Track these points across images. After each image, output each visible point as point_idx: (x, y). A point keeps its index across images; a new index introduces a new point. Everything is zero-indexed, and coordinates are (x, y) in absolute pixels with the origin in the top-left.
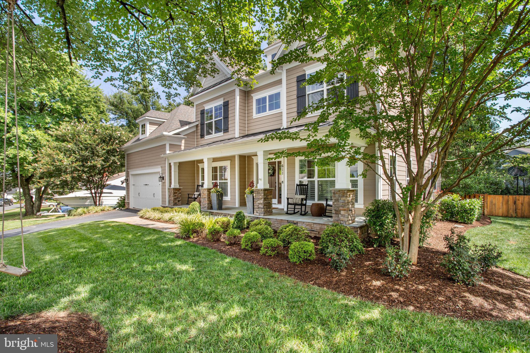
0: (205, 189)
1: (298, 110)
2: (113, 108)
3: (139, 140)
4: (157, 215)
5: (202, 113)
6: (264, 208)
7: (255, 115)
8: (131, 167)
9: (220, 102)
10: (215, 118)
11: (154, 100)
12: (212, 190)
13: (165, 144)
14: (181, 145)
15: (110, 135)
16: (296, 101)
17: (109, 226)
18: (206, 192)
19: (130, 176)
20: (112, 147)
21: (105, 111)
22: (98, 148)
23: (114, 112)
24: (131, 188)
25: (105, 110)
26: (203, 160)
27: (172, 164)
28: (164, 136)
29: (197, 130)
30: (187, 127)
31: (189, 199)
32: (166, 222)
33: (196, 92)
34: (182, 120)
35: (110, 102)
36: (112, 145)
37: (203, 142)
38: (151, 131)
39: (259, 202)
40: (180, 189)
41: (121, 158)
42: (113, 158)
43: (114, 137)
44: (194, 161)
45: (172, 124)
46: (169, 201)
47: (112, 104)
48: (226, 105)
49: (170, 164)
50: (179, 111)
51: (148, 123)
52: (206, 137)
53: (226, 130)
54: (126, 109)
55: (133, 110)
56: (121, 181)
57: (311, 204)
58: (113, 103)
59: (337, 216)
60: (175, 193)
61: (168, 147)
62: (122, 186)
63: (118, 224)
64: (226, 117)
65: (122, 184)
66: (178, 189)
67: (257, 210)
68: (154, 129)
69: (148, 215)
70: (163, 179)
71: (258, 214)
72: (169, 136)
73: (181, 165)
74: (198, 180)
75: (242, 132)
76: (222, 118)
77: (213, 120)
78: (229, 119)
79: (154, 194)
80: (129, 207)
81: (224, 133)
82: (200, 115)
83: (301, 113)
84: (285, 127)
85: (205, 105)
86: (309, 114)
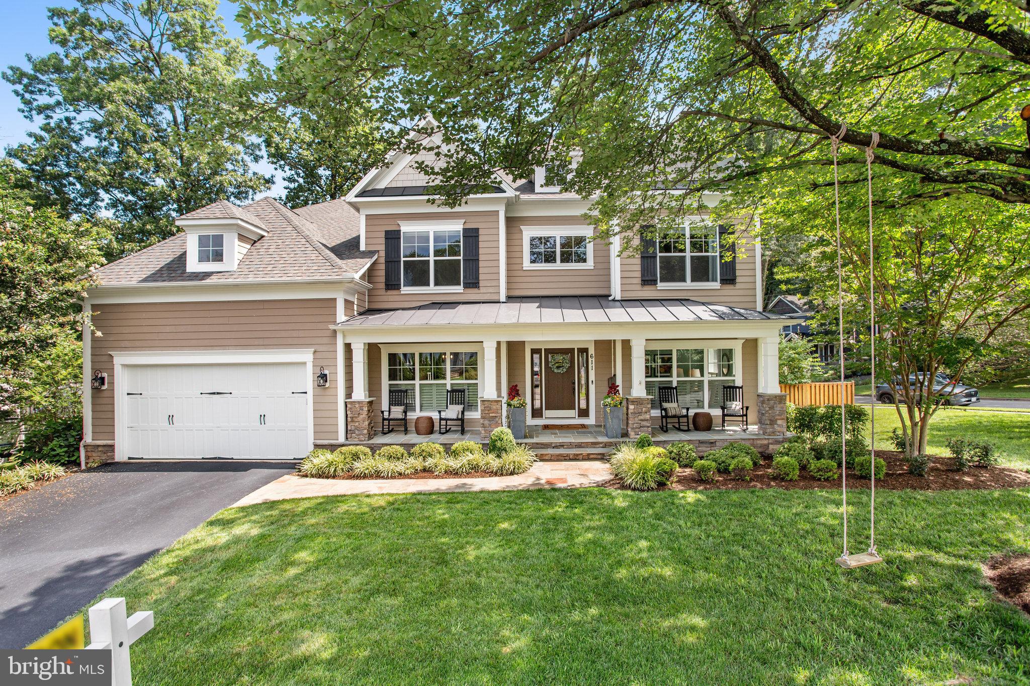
1: (642, 275)
5: (393, 236)
7: (528, 264)
9: (455, 226)
10: (436, 256)
13: (333, 300)
16: (638, 261)
19: (117, 370)
33: (370, 188)
37: (393, 297)
38: (240, 257)
46: (350, 432)
48: (472, 236)
51: (236, 235)
52: (406, 289)
61: (340, 306)
68: (245, 251)
70: (326, 381)
76: (461, 258)
77: (432, 259)
78: (481, 264)
79: (263, 417)
80: (114, 459)
81: (465, 287)
82: (383, 241)
83: (648, 280)
84: (618, 297)
85: (399, 222)
86: (661, 285)
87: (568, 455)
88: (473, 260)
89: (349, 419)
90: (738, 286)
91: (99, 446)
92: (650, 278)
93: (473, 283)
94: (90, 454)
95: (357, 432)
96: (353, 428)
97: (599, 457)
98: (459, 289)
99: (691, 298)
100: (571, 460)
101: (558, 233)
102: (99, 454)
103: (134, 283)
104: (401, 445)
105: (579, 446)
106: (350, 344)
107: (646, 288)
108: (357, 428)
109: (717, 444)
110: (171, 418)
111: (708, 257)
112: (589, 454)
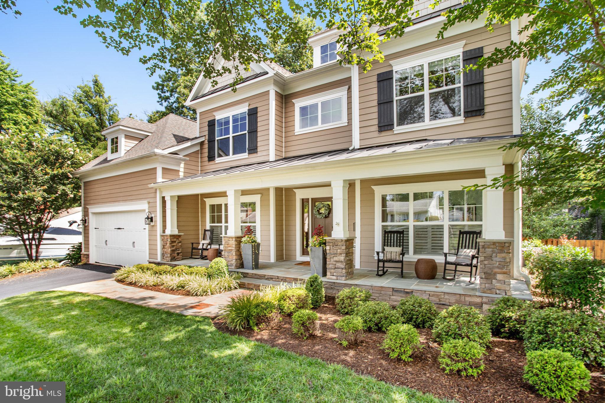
0: (232, 238)
1: (379, 122)
2: (50, 119)
3: (106, 161)
4: (149, 278)
5: (211, 124)
6: (346, 269)
7: (298, 129)
8: (92, 202)
9: (244, 109)
10: (233, 133)
11: (111, 113)
12: (243, 239)
13: (155, 168)
14: (179, 171)
15: (56, 152)
16: (376, 109)
17: (72, 306)
18: (233, 243)
19: (90, 215)
20: (61, 171)
21: (40, 121)
22: (38, 172)
23: (52, 125)
24: (92, 233)
25: (40, 119)
26: (225, 192)
27: (168, 199)
28: (156, 155)
29: (202, 149)
30: (189, 144)
31: (194, 251)
32: (171, 291)
33: (200, 94)
34: (176, 134)
35: (46, 110)
36: (61, 168)
37: (212, 166)
38: (129, 148)
39: (336, 259)
40: (180, 236)
41: (74, 188)
42: (62, 187)
43: (63, 156)
44: (197, 195)
45: (163, 139)
46: (163, 255)
47: (50, 114)
48: (253, 113)
49: (163, 198)
50: (169, 121)
51: (123, 136)
52: (218, 160)
53: (253, 150)
54: (72, 122)
55: (81, 124)
56: (69, 222)
57: (416, 260)
58: (52, 111)
59: (489, 281)
60: (172, 242)
61: (159, 172)
62: (70, 228)
63: (87, 298)
64: (253, 131)
65: (70, 226)
66: (177, 235)
67: (332, 271)
68: (133, 145)
69: (133, 278)
70: (152, 221)
71: (334, 277)
72: (163, 156)
73: (181, 200)
74: (204, 221)
75: (279, 153)
76: (247, 132)
77: (231, 136)
78: (259, 134)
79: (134, 243)
80: (89, 262)
81: (249, 154)
82: (207, 128)
83: (385, 127)
84: (357, 147)
85: (215, 114)
86: (397, 129)
90: (487, 116)
91: (85, 254)
92: (387, 124)
98: (246, 155)
101: (320, 99)
102: (85, 259)
107: (383, 134)
110: (106, 242)
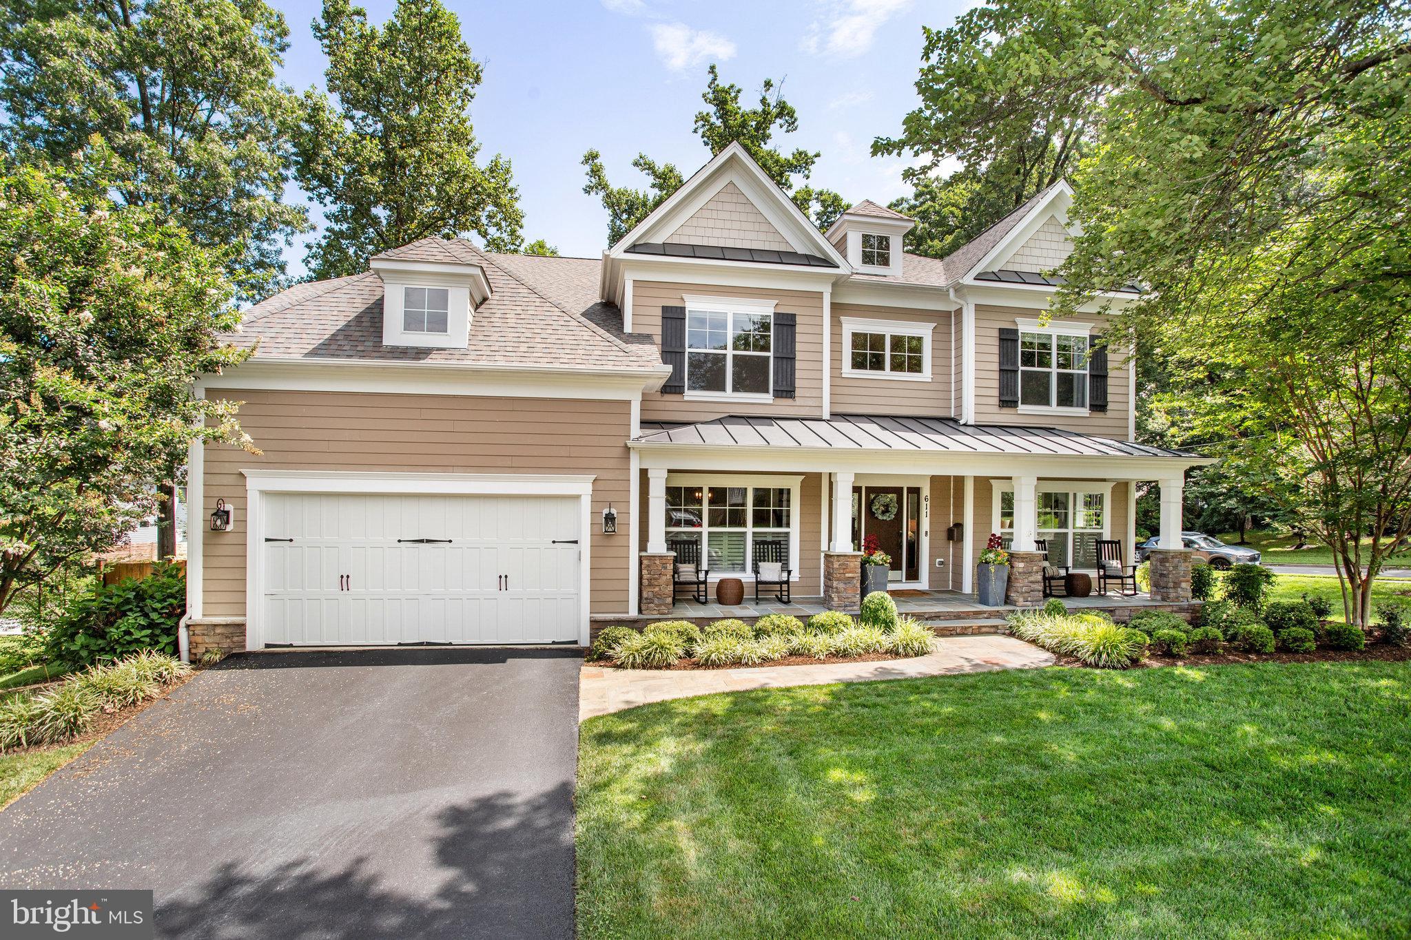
1: (1001, 394)
5: (673, 315)
7: (848, 370)
9: (761, 308)
10: (736, 348)
13: (626, 403)
19: (254, 499)
33: (642, 241)
37: (673, 405)
48: (786, 323)
61: (635, 412)
76: (771, 354)
77: (730, 353)
78: (798, 365)
79: (503, 580)
80: (244, 647)
81: (775, 396)
82: (659, 321)
83: (1007, 402)
84: (971, 422)
85: (685, 296)
86: (1022, 408)
87: (954, 629)
88: (787, 359)
89: (645, 582)
90: (1109, 414)
91: (215, 625)
92: (1011, 399)
93: (786, 391)
94: (199, 639)
95: (656, 601)
96: (651, 595)
97: (992, 630)
98: (767, 398)
99: (1057, 427)
100: (958, 635)
101: (888, 329)
102: (217, 639)
103: (296, 355)
104: (689, 619)
105: (958, 616)
106: (646, 470)
107: (1005, 410)
108: (656, 595)
109: (1117, 612)
110: (344, 580)
111: (1071, 375)
112: (980, 627)
